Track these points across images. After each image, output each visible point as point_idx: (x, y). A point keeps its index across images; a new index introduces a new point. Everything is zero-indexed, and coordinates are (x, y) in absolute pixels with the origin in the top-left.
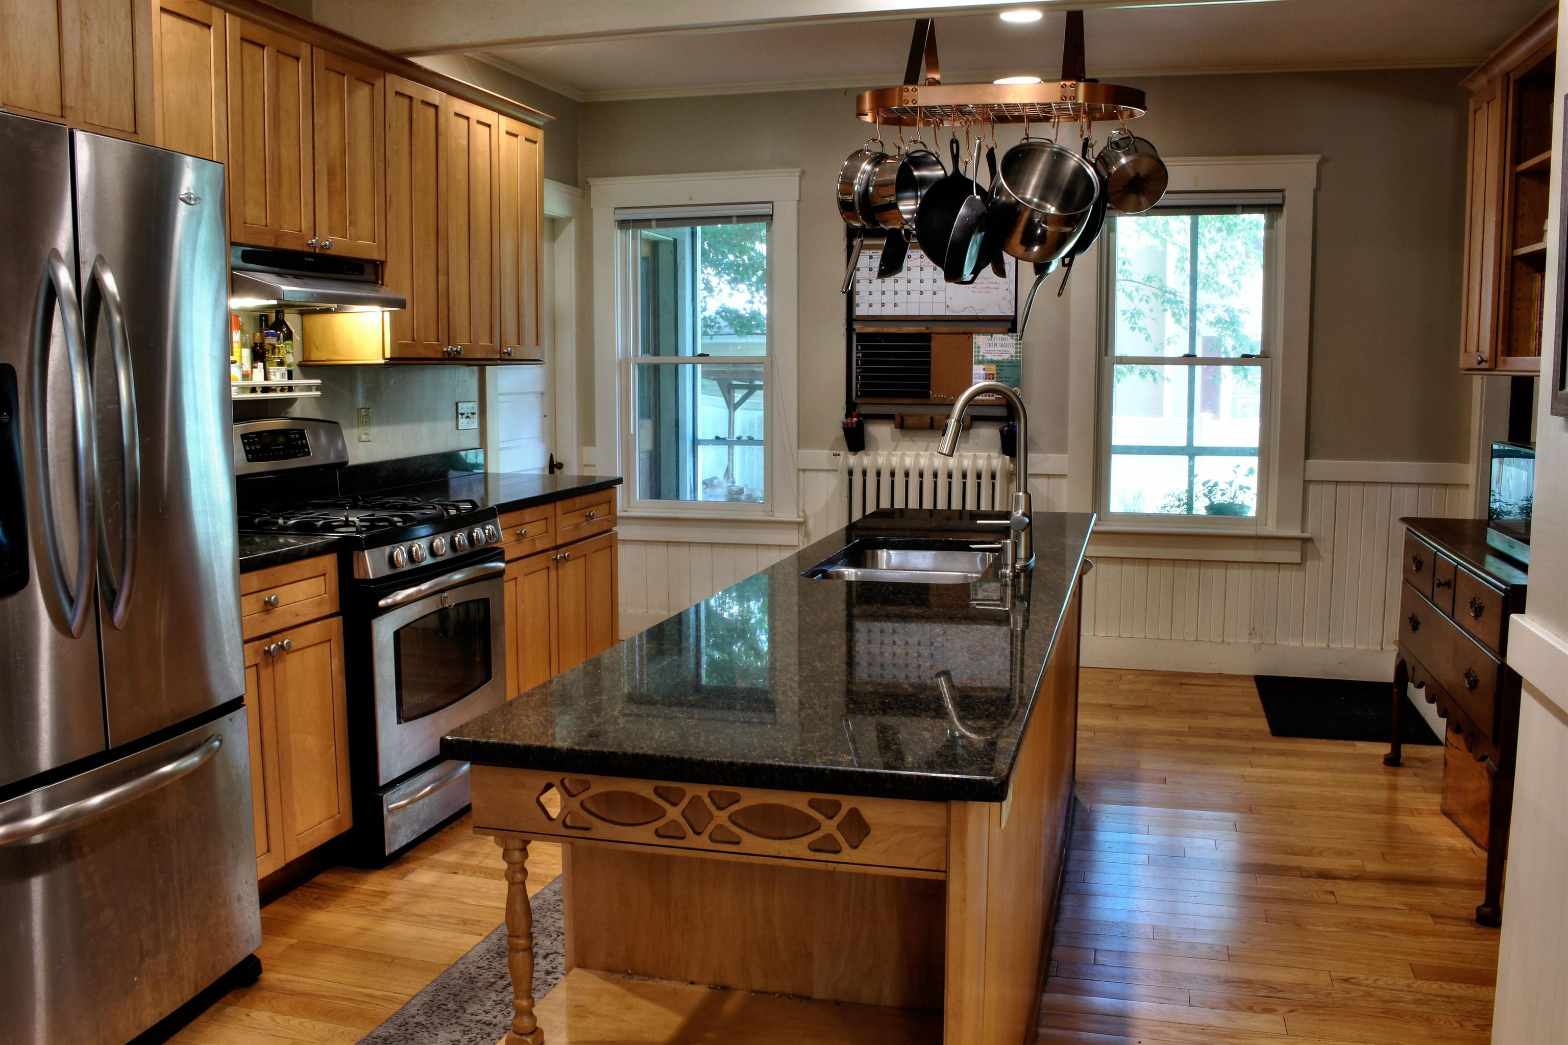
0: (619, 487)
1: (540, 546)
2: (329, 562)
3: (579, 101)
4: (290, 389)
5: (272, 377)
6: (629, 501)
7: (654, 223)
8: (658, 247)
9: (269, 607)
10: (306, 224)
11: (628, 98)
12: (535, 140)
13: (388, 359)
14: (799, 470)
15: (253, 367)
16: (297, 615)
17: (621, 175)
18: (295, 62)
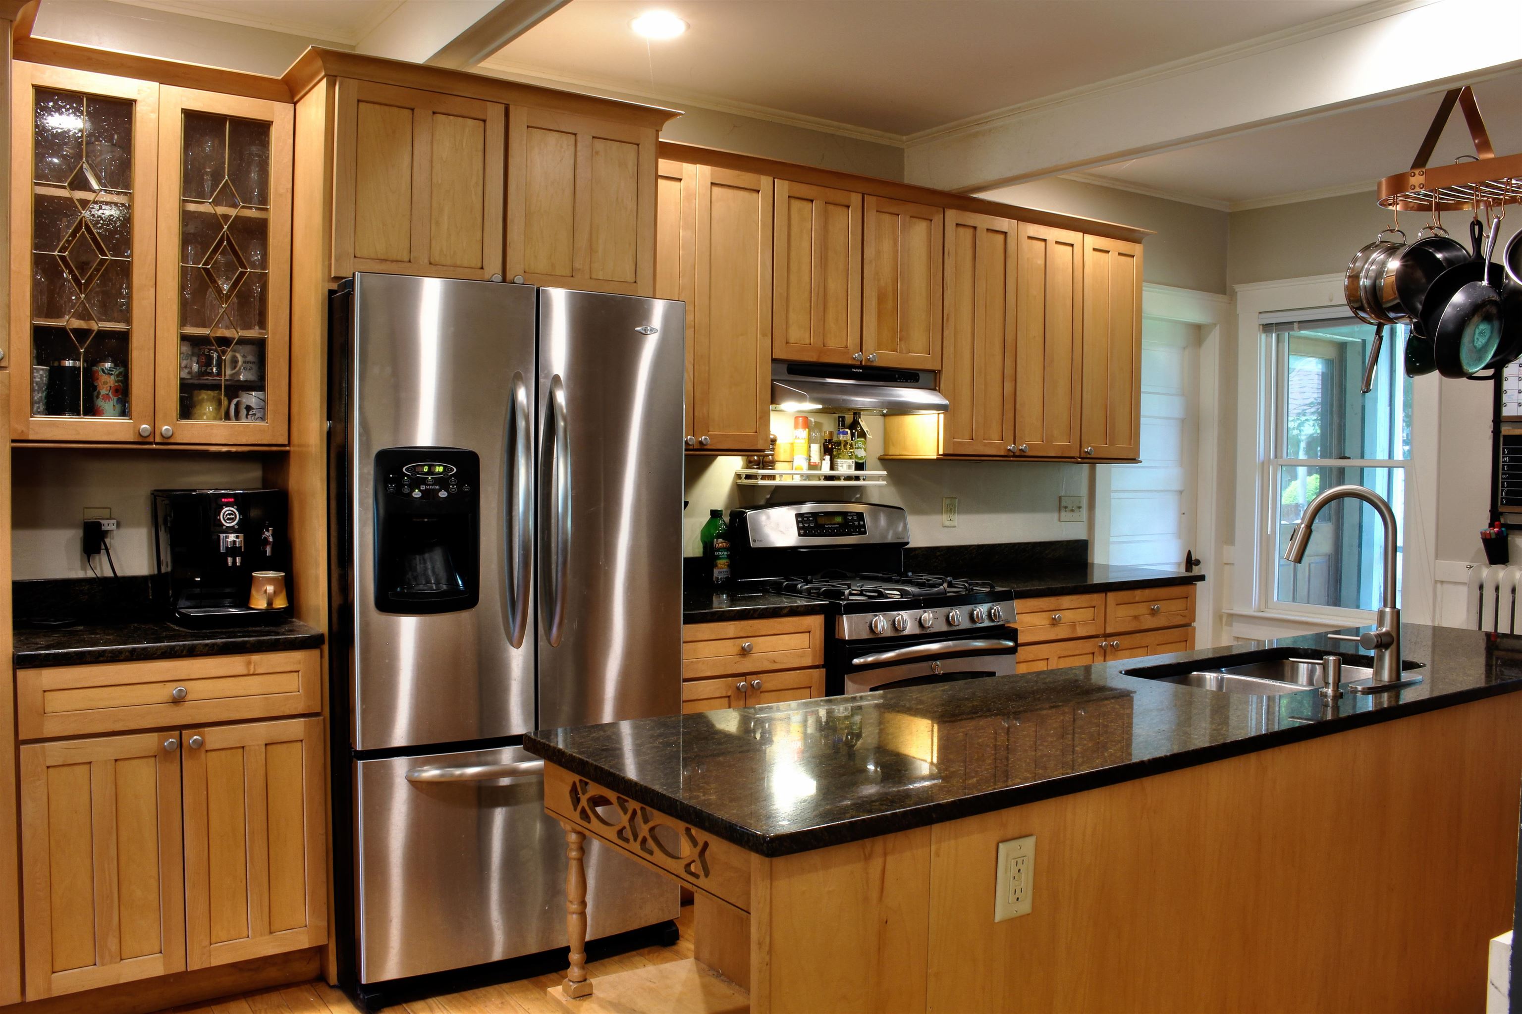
0: (1199, 584)
1: (1081, 632)
2: (816, 622)
3: (1228, 211)
4: (857, 478)
5: (840, 468)
6: (1266, 602)
7: (1296, 325)
8: (1346, 348)
9: (744, 652)
10: (852, 341)
11: (1276, 203)
12: (1133, 254)
13: (941, 455)
14: (1436, 582)
15: (822, 459)
16: (775, 662)
17: (1280, 278)
18: (845, 209)
